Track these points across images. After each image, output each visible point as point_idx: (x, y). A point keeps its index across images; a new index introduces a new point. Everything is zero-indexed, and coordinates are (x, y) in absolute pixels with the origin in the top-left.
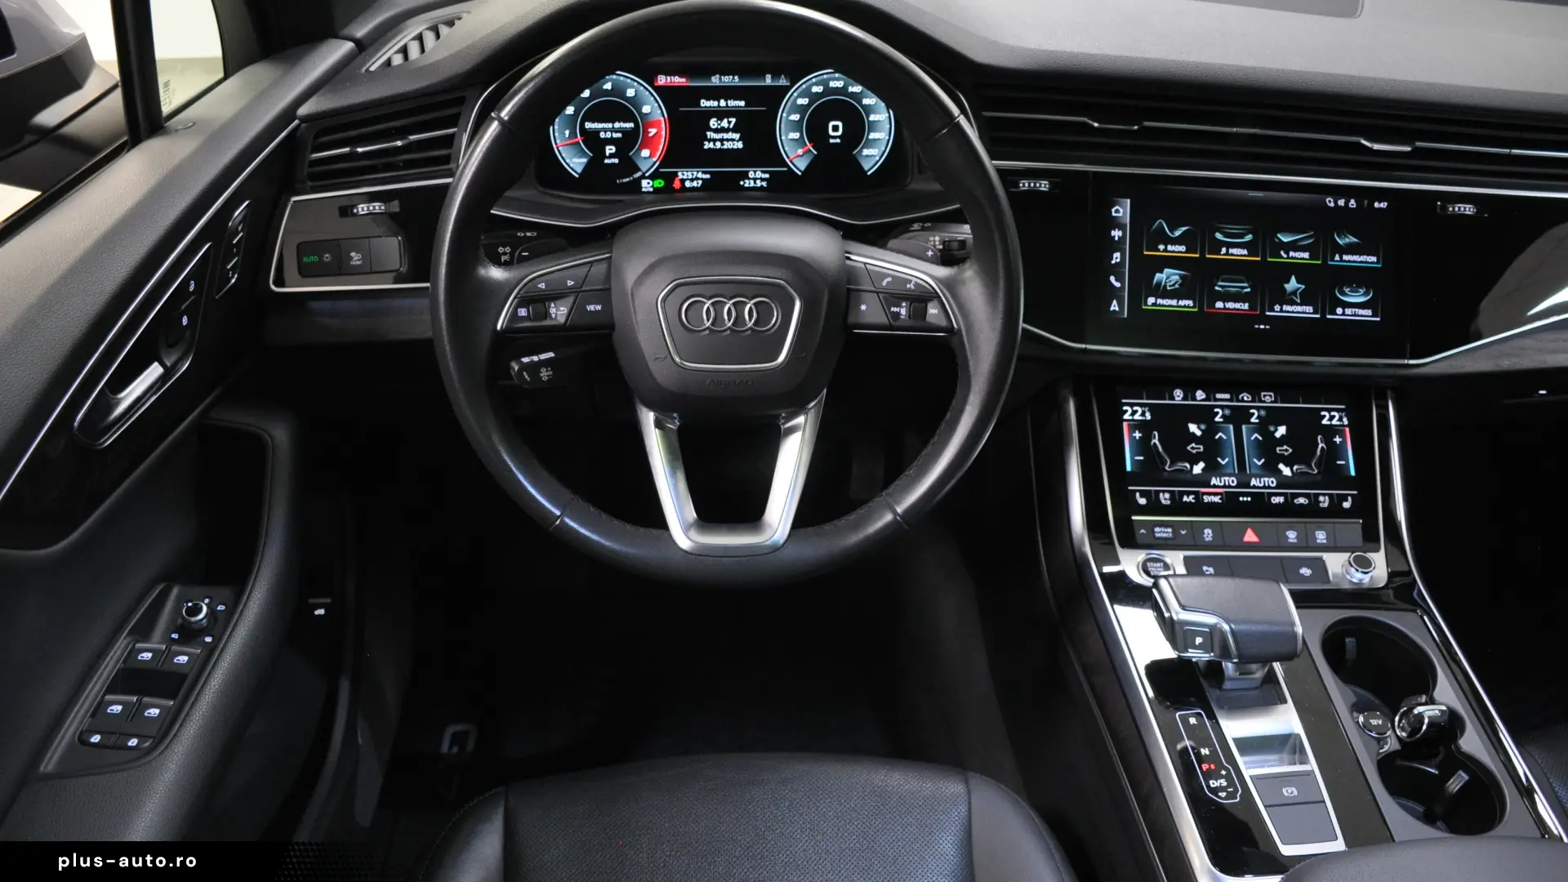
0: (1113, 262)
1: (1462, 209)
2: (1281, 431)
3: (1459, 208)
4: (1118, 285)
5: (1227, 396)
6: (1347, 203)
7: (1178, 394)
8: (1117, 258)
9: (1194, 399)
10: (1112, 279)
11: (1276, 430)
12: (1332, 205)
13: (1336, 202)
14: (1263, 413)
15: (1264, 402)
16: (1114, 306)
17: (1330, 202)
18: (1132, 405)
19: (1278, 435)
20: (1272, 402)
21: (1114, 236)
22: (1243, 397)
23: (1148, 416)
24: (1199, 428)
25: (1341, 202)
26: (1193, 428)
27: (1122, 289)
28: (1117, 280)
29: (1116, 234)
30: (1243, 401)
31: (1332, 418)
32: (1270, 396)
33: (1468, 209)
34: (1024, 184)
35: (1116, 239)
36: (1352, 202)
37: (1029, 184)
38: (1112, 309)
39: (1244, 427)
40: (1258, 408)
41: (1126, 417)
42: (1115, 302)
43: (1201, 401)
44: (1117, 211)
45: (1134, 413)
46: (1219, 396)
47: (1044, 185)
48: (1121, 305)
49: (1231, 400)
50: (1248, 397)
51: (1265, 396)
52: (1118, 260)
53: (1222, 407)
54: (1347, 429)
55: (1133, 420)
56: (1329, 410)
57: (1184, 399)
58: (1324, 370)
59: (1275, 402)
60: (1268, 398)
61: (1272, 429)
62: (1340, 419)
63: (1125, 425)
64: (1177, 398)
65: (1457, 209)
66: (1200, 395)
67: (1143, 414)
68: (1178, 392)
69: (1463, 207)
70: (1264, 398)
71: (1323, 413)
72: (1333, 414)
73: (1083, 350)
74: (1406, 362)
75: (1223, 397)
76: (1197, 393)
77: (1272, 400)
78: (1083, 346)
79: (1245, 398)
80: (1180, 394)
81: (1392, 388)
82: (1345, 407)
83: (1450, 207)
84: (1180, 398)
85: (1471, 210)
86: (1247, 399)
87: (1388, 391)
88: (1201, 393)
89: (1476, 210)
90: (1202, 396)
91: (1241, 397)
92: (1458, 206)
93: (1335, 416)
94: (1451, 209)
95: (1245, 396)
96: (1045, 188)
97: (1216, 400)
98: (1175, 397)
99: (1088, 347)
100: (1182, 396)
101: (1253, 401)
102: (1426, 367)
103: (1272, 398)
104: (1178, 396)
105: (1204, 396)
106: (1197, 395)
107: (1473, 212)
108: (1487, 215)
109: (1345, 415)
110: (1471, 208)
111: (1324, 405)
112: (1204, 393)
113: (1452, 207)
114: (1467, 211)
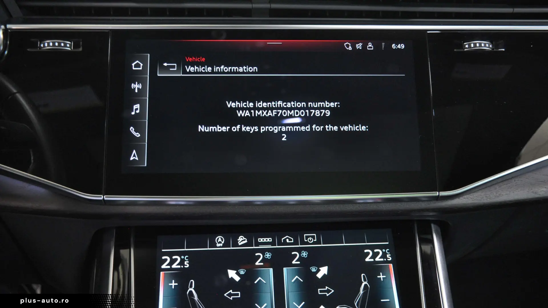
0: (133, 113)
1: (478, 45)
2: (324, 271)
3: (475, 44)
4: (138, 135)
5: (269, 240)
6: (364, 46)
7: (220, 240)
8: (136, 109)
9: (236, 244)
10: (132, 129)
11: (318, 271)
12: (350, 48)
13: (354, 47)
14: (305, 254)
15: (307, 243)
16: (134, 157)
17: (348, 46)
18: (170, 254)
19: (320, 275)
20: (314, 243)
21: (135, 89)
22: (285, 240)
23: (187, 265)
24: (238, 274)
25: (359, 46)
26: (232, 274)
27: (142, 138)
28: (136, 131)
29: (136, 86)
30: (285, 243)
31: (375, 255)
34: (48, 44)
35: (136, 91)
36: (370, 45)
37: (54, 44)
38: (132, 158)
39: (285, 269)
40: (299, 250)
41: (164, 266)
42: (134, 151)
43: (241, 246)
44: (137, 65)
45: (173, 261)
46: (261, 240)
47: (68, 46)
48: (140, 154)
49: (273, 243)
50: (290, 240)
51: (307, 237)
52: (138, 112)
53: (263, 251)
54: (391, 266)
55: (171, 269)
56: (372, 248)
57: (226, 244)
58: (374, 207)
59: (318, 242)
61: (314, 270)
62: (384, 256)
63: (162, 273)
65: (472, 45)
66: (242, 240)
67: (182, 263)
68: (220, 238)
69: (479, 43)
70: (306, 240)
71: (366, 251)
72: (376, 251)
73: (103, 202)
74: (438, 194)
75: (265, 241)
76: (238, 238)
77: (314, 240)
78: (100, 198)
79: (287, 240)
80: (222, 240)
81: (435, 222)
82: (388, 243)
83: (466, 45)
84: (221, 245)
85: (487, 45)
86: (289, 241)
87: (433, 225)
88: (243, 238)
89: (493, 46)
90: (244, 241)
91: (283, 240)
92: (474, 43)
93: (378, 253)
94: (467, 46)
95: (288, 239)
96: (68, 47)
97: (258, 244)
98: (217, 244)
99: (105, 199)
100: (223, 242)
101: (296, 243)
102: (461, 198)
103: (314, 239)
104: (220, 243)
105: (246, 241)
106: (238, 240)
107: (490, 48)
108: (504, 50)
109: (388, 251)
110: (487, 43)
111: (367, 243)
112: (245, 238)
113: (468, 44)
114: (483, 47)
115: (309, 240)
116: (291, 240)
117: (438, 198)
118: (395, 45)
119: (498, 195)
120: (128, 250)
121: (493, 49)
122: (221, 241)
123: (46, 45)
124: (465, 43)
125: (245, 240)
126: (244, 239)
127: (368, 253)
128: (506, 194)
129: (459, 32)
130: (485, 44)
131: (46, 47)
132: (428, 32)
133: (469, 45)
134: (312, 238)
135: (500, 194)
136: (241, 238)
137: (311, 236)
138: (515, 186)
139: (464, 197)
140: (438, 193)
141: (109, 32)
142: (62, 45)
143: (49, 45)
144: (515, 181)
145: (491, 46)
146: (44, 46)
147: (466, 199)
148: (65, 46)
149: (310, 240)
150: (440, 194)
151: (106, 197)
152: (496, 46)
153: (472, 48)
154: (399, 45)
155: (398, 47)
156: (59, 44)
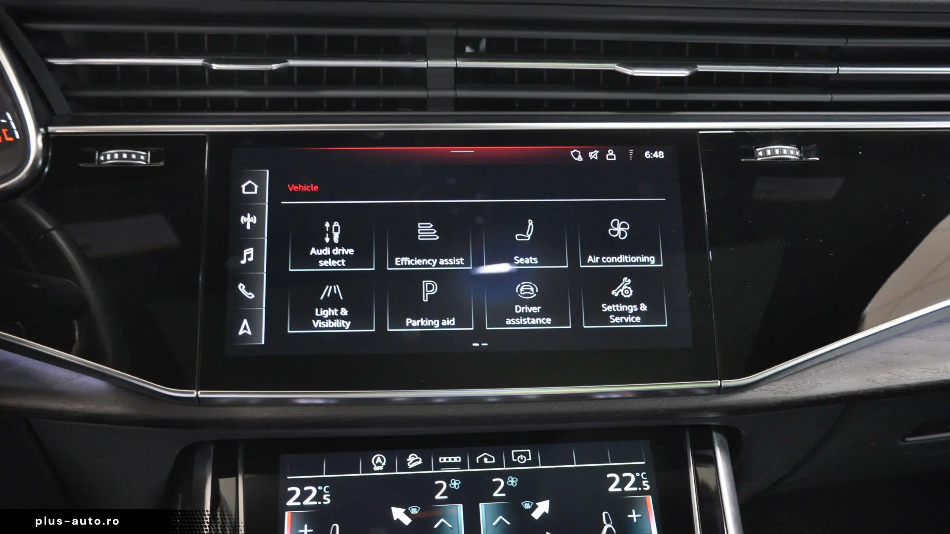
0: (243, 262)
1: (777, 152)
2: (543, 507)
3: (773, 151)
4: (251, 296)
5: (456, 459)
6: (602, 155)
7: (379, 460)
8: (248, 256)
9: (404, 466)
10: (242, 287)
11: (535, 507)
12: (580, 158)
13: (585, 155)
14: (513, 481)
15: (517, 464)
16: (244, 328)
17: (576, 155)
18: (301, 484)
19: (536, 515)
20: (527, 464)
21: (245, 224)
22: (482, 460)
23: (327, 500)
24: (408, 513)
25: (594, 155)
26: (398, 513)
27: (257, 302)
28: (247, 290)
29: (248, 220)
30: (482, 464)
31: (624, 482)
32: (526, 454)
33: (790, 153)
34: (112, 155)
35: (248, 227)
36: (611, 153)
37: (120, 155)
38: (241, 332)
39: (482, 506)
40: (504, 475)
41: (291, 503)
42: (245, 322)
43: (413, 469)
44: (250, 188)
45: (304, 495)
46: (444, 460)
47: (142, 158)
48: (254, 326)
49: (462, 465)
50: (489, 459)
51: (516, 455)
52: (251, 259)
53: (447, 478)
54: (649, 498)
55: (302, 507)
56: (619, 470)
57: (389, 467)
58: (622, 406)
59: (534, 462)
60: (522, 457)
61: (527, 506)
62: (638, 483)
63: (287, 514)
64: (376, 468)
65: (769, 152)
66: (413, 460)
67: (319, 497)
68: (379, 458)
69: (779, 149)
70: (515, 459)
71: (609, 476)
72: (625, 475)
73: (197, 401)
74: (719, 384)
75: (450, 461)
76: (408, 458)
77: (528, 460)
78: (194, 394)
79: (486, 460)
80: (383, 461)
81: (718, 429)
82: (644, 463)
83: (759, 151)
84: (381, 468)
85: (792, 152)
86: (488, 461)
87: (715, 434)
88: (415, 457)
89: (801, 153)
90: (417, 462)
91: (479, 459)
92: (771, 149)
93: (629, 479)
94: (761, 154)
95: (486, 458)
96: (142, 160)
97: (439, 466)
98: (374, 466)
99: (200, 396)
100: (384, 464)
101: (499, 464)
102: (756, 390)
103: (528, 457)
104: (379, 464)
105: (420, 462)
106: (408, 460)
107: (796, 156)
108: (818, 159)
109: (645, 476)
110: (791, 149)
111: (612, 463)
112: (418, 456)
113: (762, 150)
114: (785, 155)
115: (520, 458)
116: (491, 459)
117: (719, 391)
118: (650, 153)
119: (813, 384)
120: (234, 479)
121: (801, 158)
122: (381, 462)
123: (109, 157)
124: (758, 149)
125: (418, 460)
126: (417, 458)
127: (613, 479)
128: (828, 383)
129: (748, 132)
130: (788, 150)
131: (108, 160)
132: (701, 132)
133: (765, 152)
134: (524, 457)
135: (816, 384)
136: (413, 456)
137: (523, 454)
138: (841, 370)
139: (760, 388)
140: (719, 382)
141: (205, 136)
142: (134, 156)
143: (112, 158)
144: (840, 362)
145: (798, 153)
146: (106, 160)
147: (764, 392)
148: (138, 158)
149: (522, 459)
150: (722, 384)
151: (201, 393)
152: (805, 153)
153: (769, 156)
154: (656, 153)
155: (654, 156)
156: (129, 155)
